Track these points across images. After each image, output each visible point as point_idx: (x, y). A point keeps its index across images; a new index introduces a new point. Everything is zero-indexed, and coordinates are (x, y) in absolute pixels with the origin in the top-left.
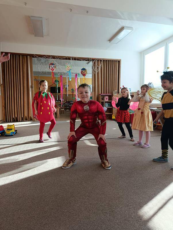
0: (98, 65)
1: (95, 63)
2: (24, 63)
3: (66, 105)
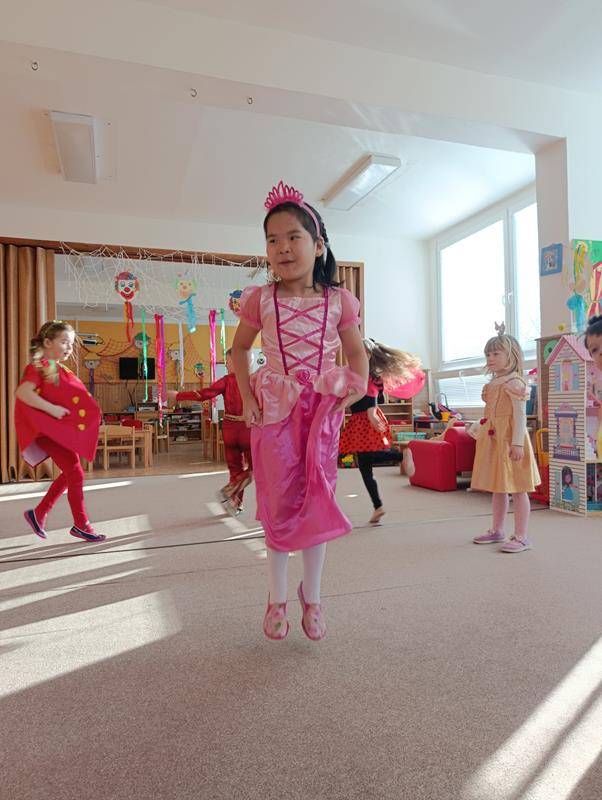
2: (22, 271)
3: (177, 420)
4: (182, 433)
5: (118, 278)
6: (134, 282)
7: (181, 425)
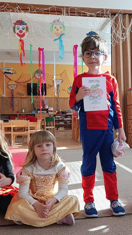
0: (124, 23)
1: (116, 20)
3: (58, 118)
4: (61, 126)
5: (15, 24)
7: (61, 121)
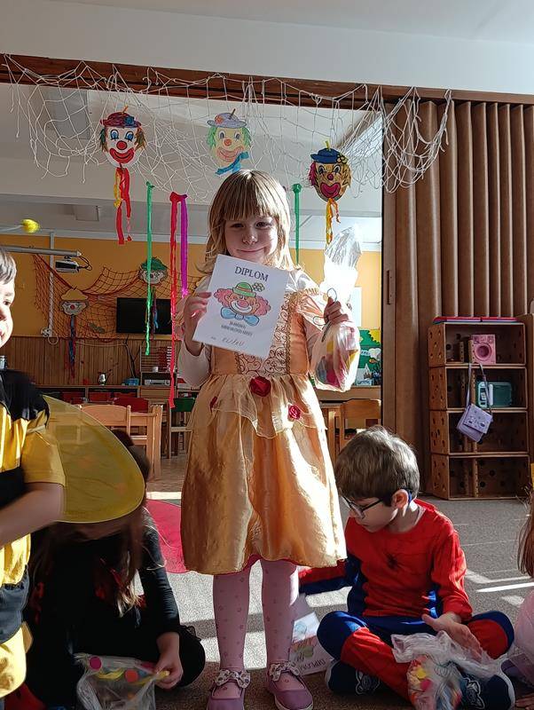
0: (423, 127)
1: (400, 118)
5: (106, 123)
6: (135, 130)
